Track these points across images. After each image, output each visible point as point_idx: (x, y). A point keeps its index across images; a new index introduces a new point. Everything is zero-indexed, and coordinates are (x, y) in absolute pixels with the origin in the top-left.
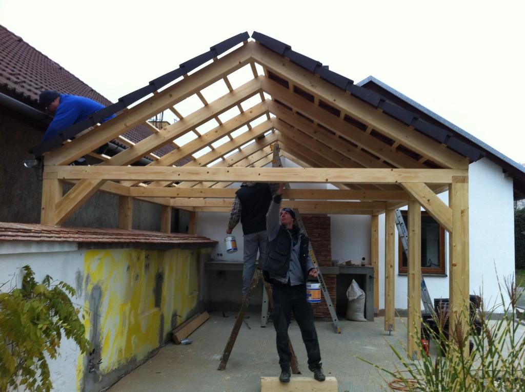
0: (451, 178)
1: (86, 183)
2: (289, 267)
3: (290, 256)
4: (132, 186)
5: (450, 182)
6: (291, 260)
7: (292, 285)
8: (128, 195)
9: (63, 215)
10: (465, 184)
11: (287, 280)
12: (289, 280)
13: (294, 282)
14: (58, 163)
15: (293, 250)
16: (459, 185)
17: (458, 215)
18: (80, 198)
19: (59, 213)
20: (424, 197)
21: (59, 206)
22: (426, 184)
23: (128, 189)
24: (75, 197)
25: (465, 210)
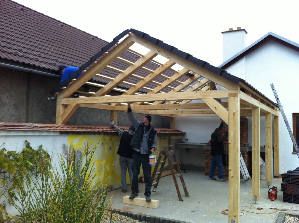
0: (228, 95)
1: (71, 106)
2: (141, 144)
3: (142, 139)
4: (116, 105)
5: (228, 97)
6: (143, 141)
7: (141, 153)
8: (113, 110)
9: (63, 120)
10: (236, 98)
11: (139, 151)
12: (140, 151)
13: (142, 152)
14: (61, 98)
15: (144, 136)
16: (232, 98)
17: (232, 115)
18: (69, 112)
19: (62, 119)
20: (213, 106)
21: (62, 116)
22: (215, 99)
23: (114, 107)
24: (67, 112)
25: (235, 112)
